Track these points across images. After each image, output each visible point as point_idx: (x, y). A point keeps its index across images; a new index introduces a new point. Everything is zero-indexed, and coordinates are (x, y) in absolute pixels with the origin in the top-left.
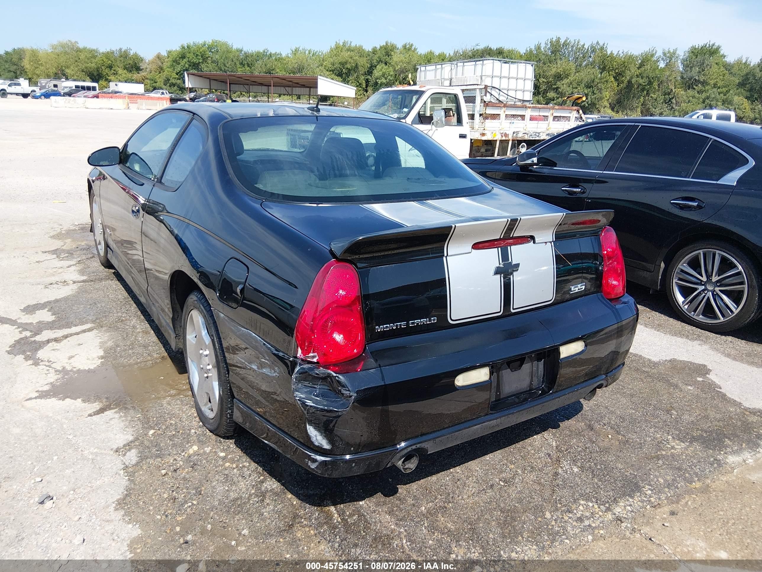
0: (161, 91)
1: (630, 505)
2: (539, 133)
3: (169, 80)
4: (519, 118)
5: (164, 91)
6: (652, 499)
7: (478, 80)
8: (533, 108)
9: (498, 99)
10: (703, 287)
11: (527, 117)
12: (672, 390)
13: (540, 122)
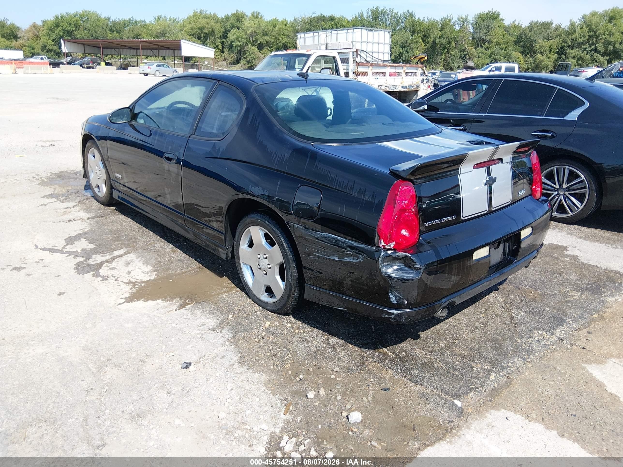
0: (41, 57)
1: (564, 331)
2: (396, 86)
3: (45, 46)
4: (382, 75)
5: (43, 57)
6: (574, 326)
7: (350, 45)
8: (392, 66)
9: (366, 60)
10: (557, 192)
11: (387, 74)
12: (556, 261)
13: (396, 77)
